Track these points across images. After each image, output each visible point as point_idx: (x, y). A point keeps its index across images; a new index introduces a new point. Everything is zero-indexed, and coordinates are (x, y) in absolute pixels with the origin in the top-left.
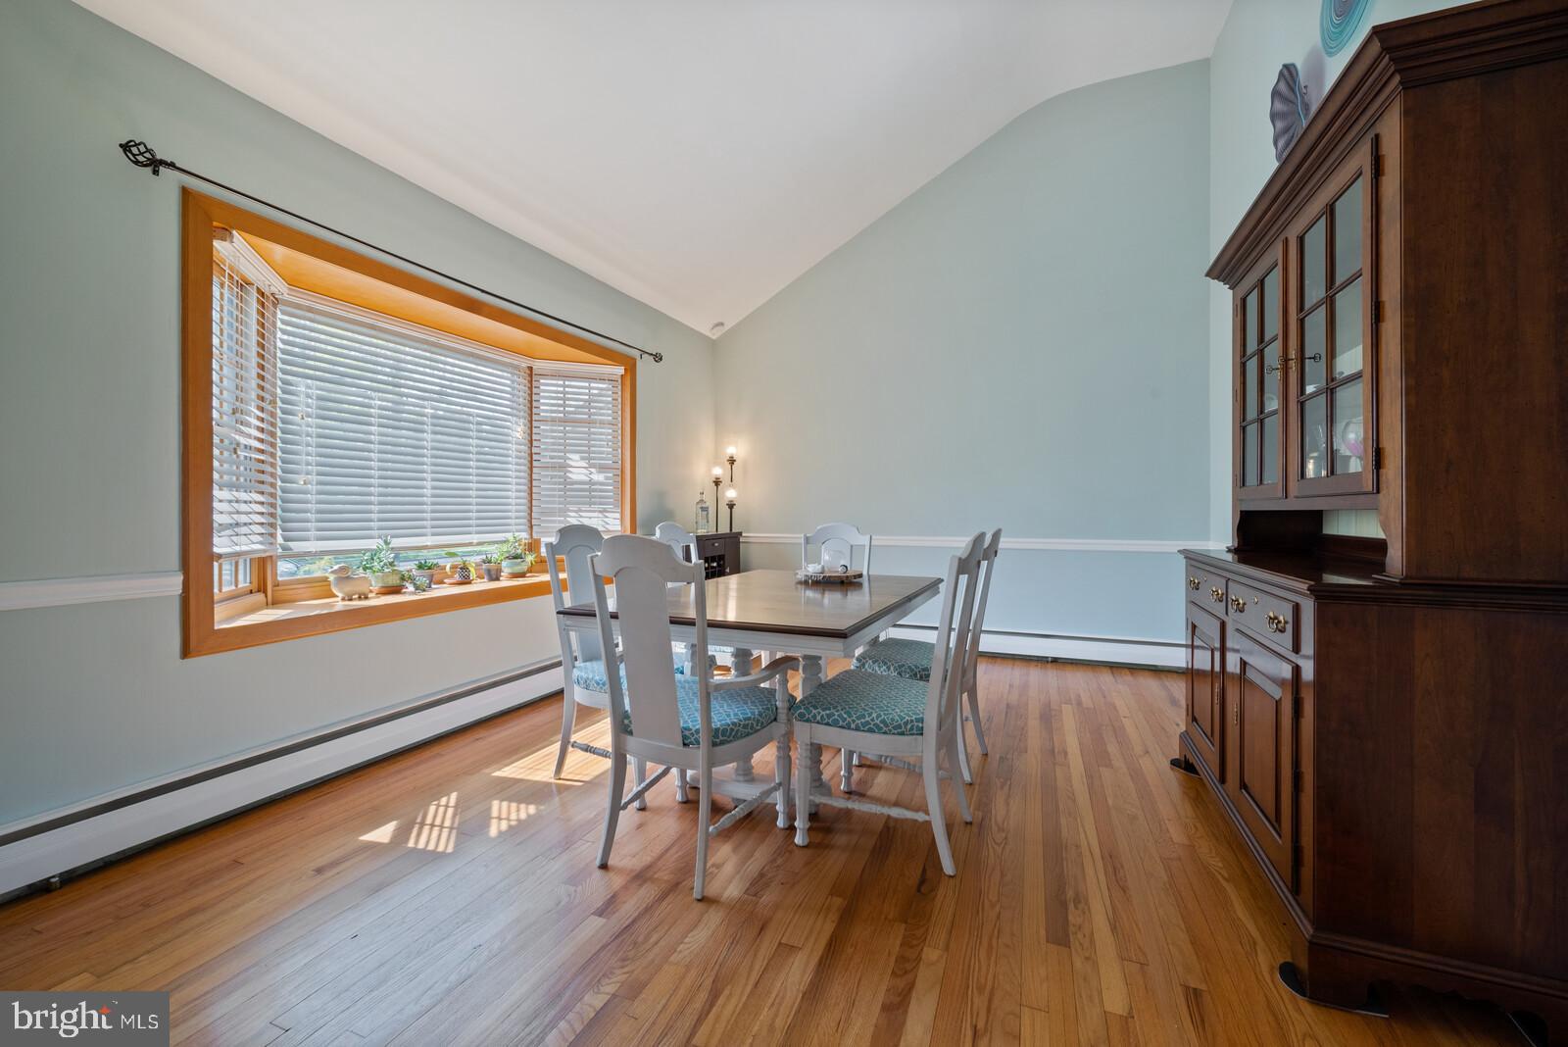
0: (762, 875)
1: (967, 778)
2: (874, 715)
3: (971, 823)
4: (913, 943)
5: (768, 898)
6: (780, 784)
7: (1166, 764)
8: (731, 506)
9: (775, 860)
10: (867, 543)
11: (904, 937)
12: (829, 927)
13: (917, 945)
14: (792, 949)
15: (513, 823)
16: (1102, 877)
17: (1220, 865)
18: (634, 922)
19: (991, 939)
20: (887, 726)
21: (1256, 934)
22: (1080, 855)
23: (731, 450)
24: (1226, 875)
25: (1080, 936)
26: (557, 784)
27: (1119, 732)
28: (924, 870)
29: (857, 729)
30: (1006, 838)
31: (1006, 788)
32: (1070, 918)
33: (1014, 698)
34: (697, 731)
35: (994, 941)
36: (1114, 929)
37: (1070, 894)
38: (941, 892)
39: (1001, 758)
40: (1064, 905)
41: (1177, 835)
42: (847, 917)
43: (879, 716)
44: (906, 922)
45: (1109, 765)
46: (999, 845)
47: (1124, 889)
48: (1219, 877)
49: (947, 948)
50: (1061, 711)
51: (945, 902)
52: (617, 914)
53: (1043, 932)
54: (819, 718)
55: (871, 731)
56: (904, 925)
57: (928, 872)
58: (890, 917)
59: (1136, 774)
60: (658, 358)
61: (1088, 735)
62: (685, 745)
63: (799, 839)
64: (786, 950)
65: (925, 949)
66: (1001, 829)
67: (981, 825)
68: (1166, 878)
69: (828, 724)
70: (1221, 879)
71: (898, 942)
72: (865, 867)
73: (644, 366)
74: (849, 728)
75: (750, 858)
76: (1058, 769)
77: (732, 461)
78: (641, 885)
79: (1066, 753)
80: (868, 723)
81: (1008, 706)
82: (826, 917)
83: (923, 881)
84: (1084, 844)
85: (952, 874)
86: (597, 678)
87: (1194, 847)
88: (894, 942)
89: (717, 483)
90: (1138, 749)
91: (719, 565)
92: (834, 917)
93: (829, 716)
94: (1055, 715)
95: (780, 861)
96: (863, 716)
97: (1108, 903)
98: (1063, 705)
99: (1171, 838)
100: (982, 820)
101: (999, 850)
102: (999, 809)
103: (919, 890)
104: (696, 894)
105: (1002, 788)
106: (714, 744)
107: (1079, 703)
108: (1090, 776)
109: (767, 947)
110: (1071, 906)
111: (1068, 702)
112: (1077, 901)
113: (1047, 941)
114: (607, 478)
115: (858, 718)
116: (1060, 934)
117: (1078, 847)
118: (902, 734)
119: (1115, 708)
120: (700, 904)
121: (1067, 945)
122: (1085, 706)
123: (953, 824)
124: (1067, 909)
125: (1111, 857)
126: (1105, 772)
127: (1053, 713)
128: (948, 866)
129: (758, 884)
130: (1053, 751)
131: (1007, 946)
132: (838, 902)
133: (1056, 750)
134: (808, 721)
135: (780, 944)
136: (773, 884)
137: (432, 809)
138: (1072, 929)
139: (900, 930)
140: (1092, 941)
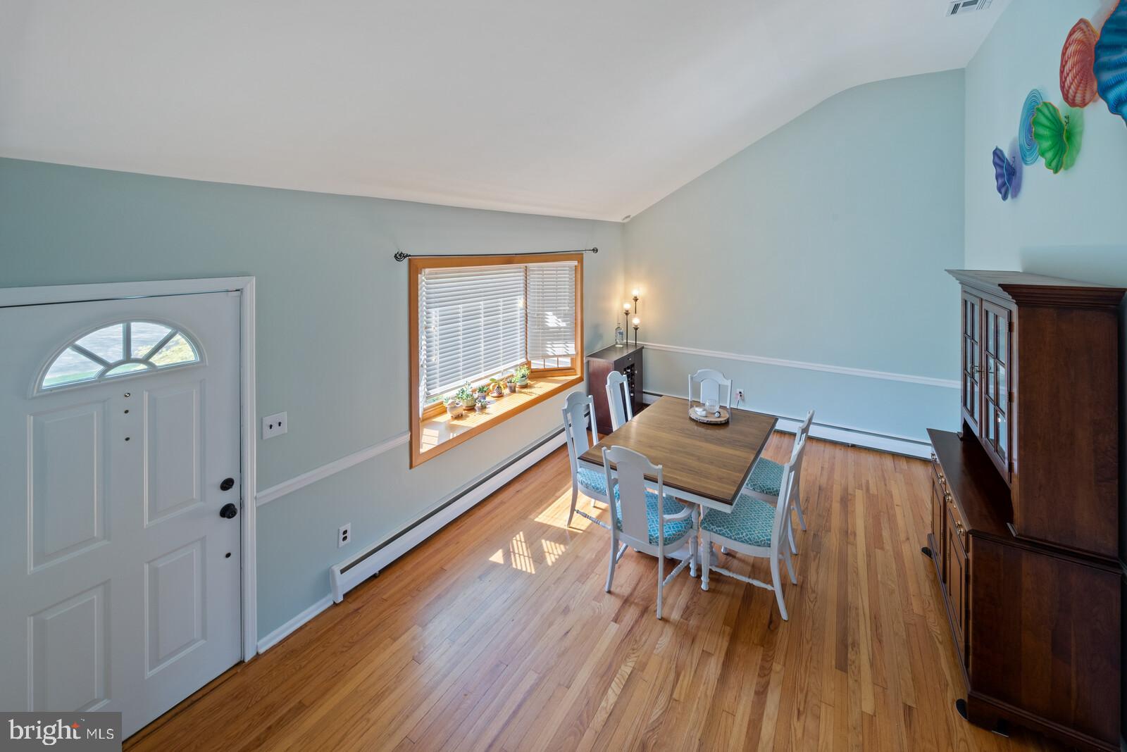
0: (687, 607)
1: (794, 551)
2: (744, 534)
3: (796, 585)
4: (767, 659)
5: (693, 622)
6: (692, 555)
7: (919, 549)
8: (636, 329)
9: (692, 598)
10: (730, 385)
11: (763, 655)
12: (725, 644)
13: (770, 661)
14: (710, 654)
15: (557, 557)
16: (869, 629)
17: (939, 632)
18: (632, 628)
19: (806, 662)
20: (751, 540)
21: (949, 678)
22: (857, 615)
23: (635, 292)
24: (941, 640)
25: (853, 667)
26: (569, 531)
27: (892, 519)
28: (771, 615)
29: (735, 539)
30: (816, 598)
31: (817, 561)
32: (849, 655)
33: (823, 481)
34: (657, 538)
35: (808, 664)
36: (872, 665)
37: (850, 640)
38: (781, 630)
39: (814, 534)
40: (846, 647)
41: (916, 607)
42: (734, 638)
43: (747, 535)
44: (763, 646)
45: (882, 548)
46: (812, 602)
47: (880, 641)
48: (936, 640)
49: (784, 665)
50: (855, 496)
51: (783, 635)
52: (623, 623)
53: (834, 663)
54: (714, 530)
55: (742, 542)
56: (762, 648)
57: (774, 616)
58: (755, 642)
59: (898, 556)
60: (595, 250)
61: (871, 520)
62: (650, 543)
63: (704, 586)
64: (706, 654)
65: (774, 664)
66: (813, 591)
67: (802, 587)
68: (905, 637)
69: (719, 534)
70: (937, 642)
71: (760, 657)
72: (740, 609)
73: (588, 257)
74: (731, 538)
75: (679, 596)
76: (849, 547)
77: (636, 299)
78: (630, 606)
79: (855, 535)
80: (741, 538)
81: (820, 488)
82: (723, 637)
83: (771, 622)
84: (860, 605)
85: (786, 619)
86: (593, 485)
87: (925, 617)
88: (757, 656)
89: (627, 314)
90: (902, 537)
91: (631, 370)
92: (727, 638)
93: (720, 531)
94: (851, 500)
95: (695, 599)
96: (738, 534)
97: (870, 649)
98: (857, 490)
99: (913, 610)
100: (803, 582)
101: (812, 606)
102: (812, 577)
103: (769, 627)
104: (658, 616)
105: (814, 560)
106: (665, 544)
107: (868, 490)
108: (869, 556)
109: (697, 652)
110: (850, 649)
111: (860, 487)
112: (853, 645)
113: (836, 668)
114: (567, 324)
115: (736, 534)
116: (843, 665)
117: (857, 609)
118: (760, 546)
119: (892, 497)
120: (661, 622)
121: (845, 671)
122: (871, 492)
123: (786, 585)
124: (847, 650)
125: (875, 618)
126: (878, 552)
127: (850, 497)
128: (784, 615)
129: (687, 612)
130: (847, 532)
131: (815, 668)
132: (728, 629)
133: (849, 532)
134: (709, 530)
135: (703, 651)
136: (694, 614)
137: (515, 542)
138: (849, 662)
139: (760, 651)
140: (859, 671)
